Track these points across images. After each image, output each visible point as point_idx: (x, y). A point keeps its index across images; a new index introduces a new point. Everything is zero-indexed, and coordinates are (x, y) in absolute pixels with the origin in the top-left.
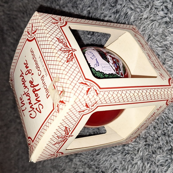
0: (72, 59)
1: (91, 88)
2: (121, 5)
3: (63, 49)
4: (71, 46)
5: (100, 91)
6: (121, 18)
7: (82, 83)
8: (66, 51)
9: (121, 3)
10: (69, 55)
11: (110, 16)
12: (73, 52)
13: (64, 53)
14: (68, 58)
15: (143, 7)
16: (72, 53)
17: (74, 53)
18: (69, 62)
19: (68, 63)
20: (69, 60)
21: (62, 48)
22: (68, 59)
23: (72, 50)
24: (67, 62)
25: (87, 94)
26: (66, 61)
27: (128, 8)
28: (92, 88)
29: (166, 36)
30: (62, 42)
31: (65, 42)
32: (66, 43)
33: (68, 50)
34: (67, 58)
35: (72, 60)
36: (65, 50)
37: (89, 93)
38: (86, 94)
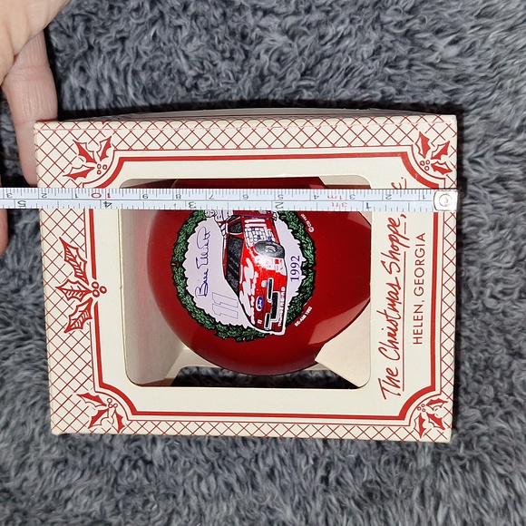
0: (85, 320)
1: (107, 410)
3: (68, 286)
4: (94, 276)
5: (132, 421)
7: (87, 396)
8: (75, 291)
10: (80, 309)
12: (93, 298)
13: (68, 299)
14: (72, 318)
16: (90, 300)
17: (95, 300)
18: (71, 332)
19: (68, 334)
20: (74, 324)
21: (68, 280)
22: (72, 322)
23: (92, 289)
24: (65, 332)
25: (91, 426)
26: (66, 327)
28: (112, 410)
30: (74, 260)
31: (84, 257)
32: (86, 262)
33: (83, 289)
34: (70, 316)
35: (82, 324)
36: (72, 290)
37: (98, 422)
38: (88, 425)
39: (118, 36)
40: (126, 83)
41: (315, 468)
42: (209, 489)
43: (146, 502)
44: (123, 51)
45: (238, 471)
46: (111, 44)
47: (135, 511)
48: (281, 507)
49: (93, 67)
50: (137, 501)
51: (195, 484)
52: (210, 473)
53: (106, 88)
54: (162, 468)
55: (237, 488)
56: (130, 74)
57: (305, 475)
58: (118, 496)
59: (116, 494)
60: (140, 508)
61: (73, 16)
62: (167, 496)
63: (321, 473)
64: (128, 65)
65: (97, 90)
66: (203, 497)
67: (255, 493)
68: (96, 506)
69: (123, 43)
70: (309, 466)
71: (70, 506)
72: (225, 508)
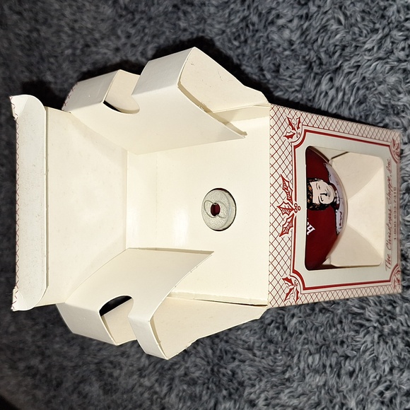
0: (290, 228)
2: (319, 7)
4: (296, 199)
6: (311, 30)
9: (321, 3)
11: (291, 21)
15: (367, 28)
16: (293, 215)
26: (281, 233)
27: (334, 18)
29: (399, 93)
33: (290, 207)
35: (289, 230)
39: (355, 64)
40: (352, 94)
41: (378, 383)
42: (312, 363)
43: (276, 352)
44: (355, 74)
45: (332, 360)
46: (349, 68)
47: (270, 354)
48: (350, 397)
49: (337, 79)
50: (272, 348)
51: (306, 355)
52: (317, 353)
53: (340, 95)
54: (291, 335)
55: (328, 370)
56: (355, 89)
57: (371, 384)
58: (263, 340)
59: (263, 339)
60: (272, 353)
61: (336, 46)
62: (289, 354)
63: (381, 388)
64: (355, 83)
65: (335, 96)
66: (308, 366)
67: (338, 380)
68: (252, 339)
69: (357, 70)
70: (375, 380)
71: (239, 332)
72: (317, 380)
